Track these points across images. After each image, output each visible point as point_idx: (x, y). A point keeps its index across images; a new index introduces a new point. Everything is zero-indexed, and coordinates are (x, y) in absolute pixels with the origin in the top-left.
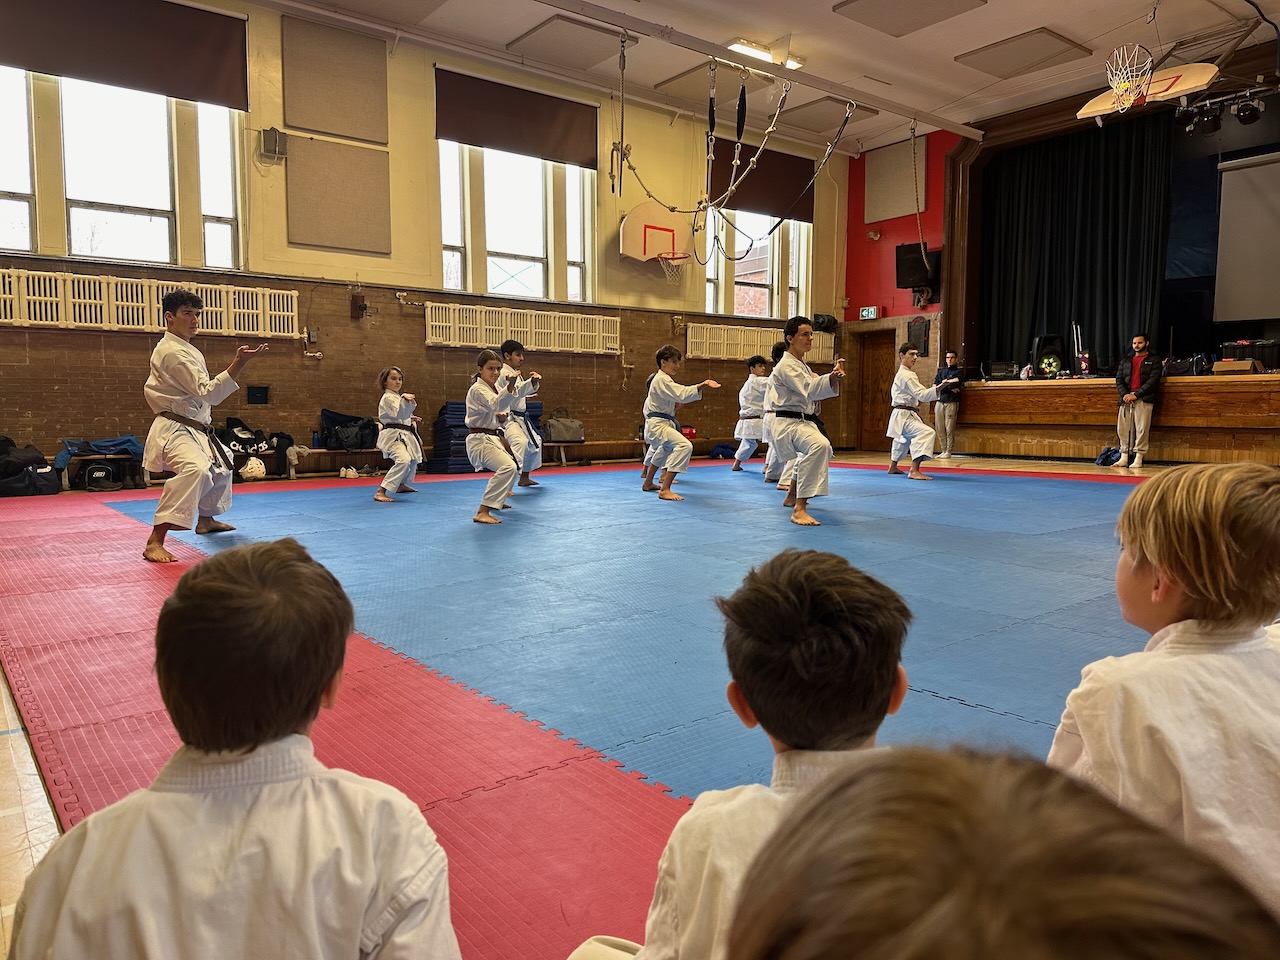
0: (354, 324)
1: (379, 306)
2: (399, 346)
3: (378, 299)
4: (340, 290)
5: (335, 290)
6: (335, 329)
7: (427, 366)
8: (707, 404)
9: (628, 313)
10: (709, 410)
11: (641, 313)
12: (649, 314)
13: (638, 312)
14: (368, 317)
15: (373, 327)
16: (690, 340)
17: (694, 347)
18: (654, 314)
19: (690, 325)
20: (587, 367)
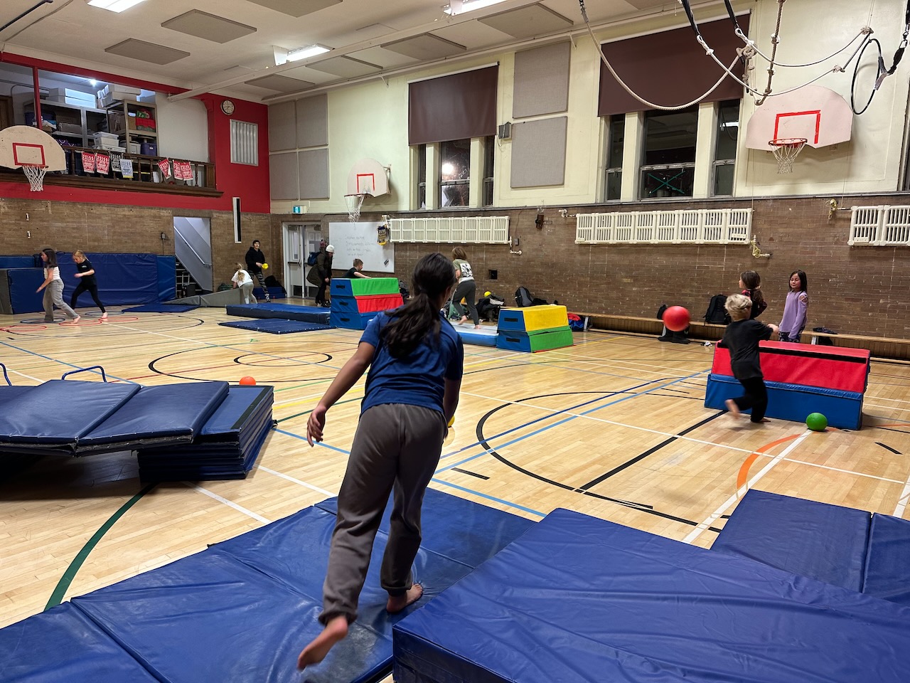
0: (538, 233)
1: (553, 220)
2: (563, 245)
3: (553, 215)
4: (532, 212)
5: (530, 213)
6: (529, 236)
7: (579, 258)
8: (885, 297)
9: (771, 203)
10: (889, 305)
11: (786, 201)
12: (799, 201)
13: (784, 201)
14: (547, 227)
15: (549, 233)
16: (853, 225)
17: (858, 232)
18: (806, 200)
19: (855, 208)
20: (716, 256)
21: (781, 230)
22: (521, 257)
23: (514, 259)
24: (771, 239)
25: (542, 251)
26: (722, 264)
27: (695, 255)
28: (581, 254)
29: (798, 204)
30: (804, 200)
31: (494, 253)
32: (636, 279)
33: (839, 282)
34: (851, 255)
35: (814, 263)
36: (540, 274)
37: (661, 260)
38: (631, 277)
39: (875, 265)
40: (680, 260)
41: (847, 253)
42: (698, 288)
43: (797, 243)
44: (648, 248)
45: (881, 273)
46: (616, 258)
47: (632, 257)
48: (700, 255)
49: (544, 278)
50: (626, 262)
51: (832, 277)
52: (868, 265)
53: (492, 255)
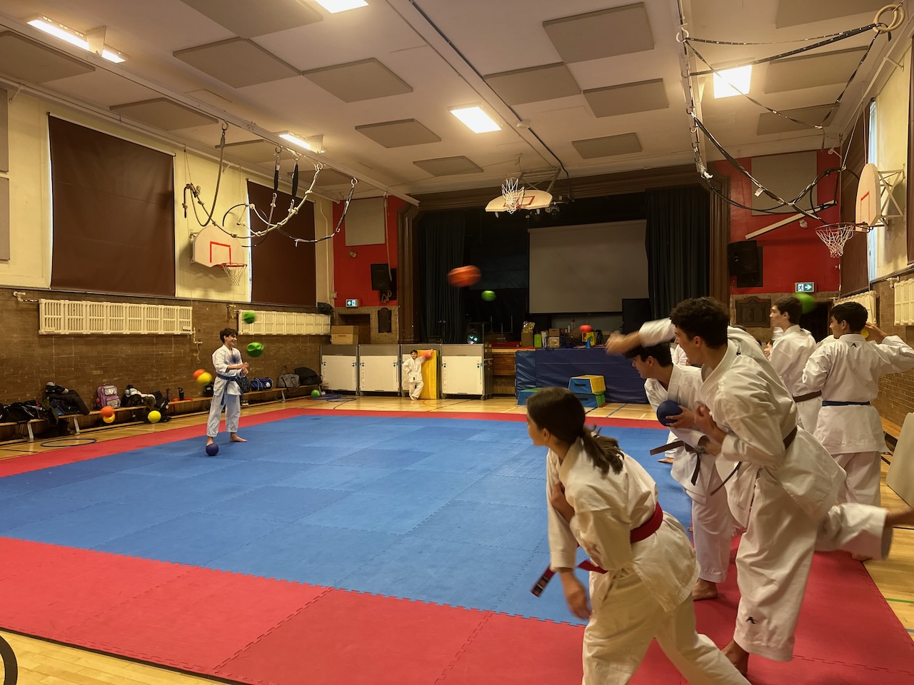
2: (15, 335)
7: (38, 351)
13: (203, 302)
16: (241, 322)
19: (240, 311)
20: (167, 344)
21: (204, 324)
26: (172, 351)
27: (154, 344)
28: (43, 346)
29: (212, 306)
30: (213, 303)
32: (105, 370)
37: (126, 350)
38: (100, 369)
40: (142, 349)
42: (157, 373)
46: (84, 349)
47: (100, 348)
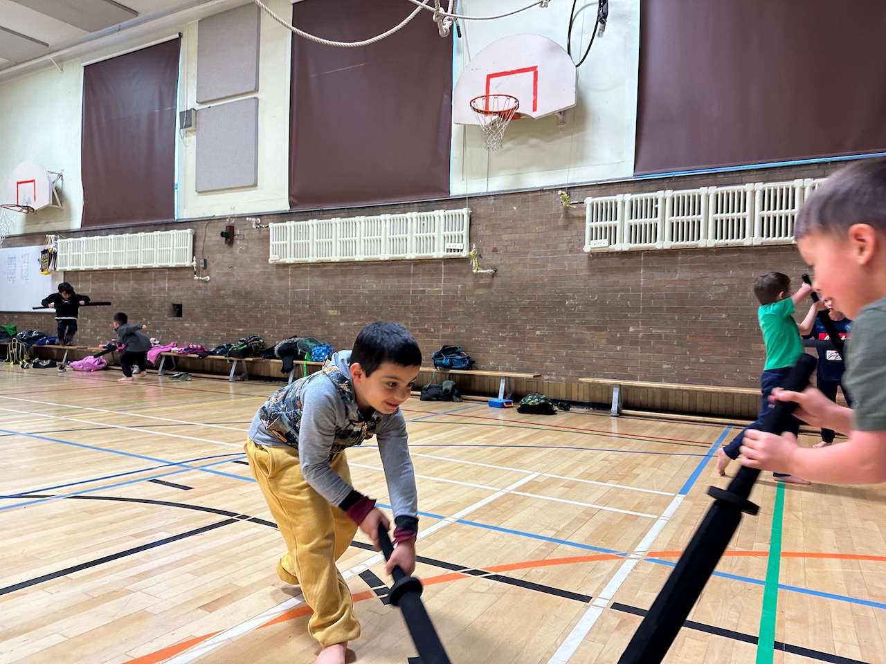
1: (244, 232)
3: (245, 227)
5: (218, 224)
6: (218, 255)
7: (276, 283)
8: (636, 324)
9: (491, 201)
10: (641, 335)
11: (510, 196)
12: (524, 196)
13: (506, 197)
14: (238, 242)
15: (241, 251)
16: (588, 224)
17: (596, 234)
18: (533, 194)
19: (589, 201)
20: (433, 275)
21: (506, 237)
22: (210, 284)
23: (200, 288)
24: (495, 250)
25: (233, 275)
26: (440, 287)
27: (409, 275)
28: (280, 278)
29: (524, 201)
30: (530, 195)
31: (178, 280)
32: (343, 310)
33: (578, 305)
34: (590, 268)
35: (546, 280)
36: (232, 307)
37: (370, 284)
38: (337, 308)
39: (619, 279)
40: (392, 283)
41: (585, 264)
42: (414, 319)
43: (525, 254)
44: (355, 268)
45: (627, 290)
46: (320, 282)
47: (338, 280)
48: (414, 275)
49: (237, 313)
50: (331, 288)
51: (569, 298)
52: (612, 278)
53: (175, 283)
